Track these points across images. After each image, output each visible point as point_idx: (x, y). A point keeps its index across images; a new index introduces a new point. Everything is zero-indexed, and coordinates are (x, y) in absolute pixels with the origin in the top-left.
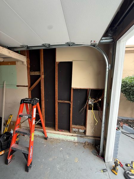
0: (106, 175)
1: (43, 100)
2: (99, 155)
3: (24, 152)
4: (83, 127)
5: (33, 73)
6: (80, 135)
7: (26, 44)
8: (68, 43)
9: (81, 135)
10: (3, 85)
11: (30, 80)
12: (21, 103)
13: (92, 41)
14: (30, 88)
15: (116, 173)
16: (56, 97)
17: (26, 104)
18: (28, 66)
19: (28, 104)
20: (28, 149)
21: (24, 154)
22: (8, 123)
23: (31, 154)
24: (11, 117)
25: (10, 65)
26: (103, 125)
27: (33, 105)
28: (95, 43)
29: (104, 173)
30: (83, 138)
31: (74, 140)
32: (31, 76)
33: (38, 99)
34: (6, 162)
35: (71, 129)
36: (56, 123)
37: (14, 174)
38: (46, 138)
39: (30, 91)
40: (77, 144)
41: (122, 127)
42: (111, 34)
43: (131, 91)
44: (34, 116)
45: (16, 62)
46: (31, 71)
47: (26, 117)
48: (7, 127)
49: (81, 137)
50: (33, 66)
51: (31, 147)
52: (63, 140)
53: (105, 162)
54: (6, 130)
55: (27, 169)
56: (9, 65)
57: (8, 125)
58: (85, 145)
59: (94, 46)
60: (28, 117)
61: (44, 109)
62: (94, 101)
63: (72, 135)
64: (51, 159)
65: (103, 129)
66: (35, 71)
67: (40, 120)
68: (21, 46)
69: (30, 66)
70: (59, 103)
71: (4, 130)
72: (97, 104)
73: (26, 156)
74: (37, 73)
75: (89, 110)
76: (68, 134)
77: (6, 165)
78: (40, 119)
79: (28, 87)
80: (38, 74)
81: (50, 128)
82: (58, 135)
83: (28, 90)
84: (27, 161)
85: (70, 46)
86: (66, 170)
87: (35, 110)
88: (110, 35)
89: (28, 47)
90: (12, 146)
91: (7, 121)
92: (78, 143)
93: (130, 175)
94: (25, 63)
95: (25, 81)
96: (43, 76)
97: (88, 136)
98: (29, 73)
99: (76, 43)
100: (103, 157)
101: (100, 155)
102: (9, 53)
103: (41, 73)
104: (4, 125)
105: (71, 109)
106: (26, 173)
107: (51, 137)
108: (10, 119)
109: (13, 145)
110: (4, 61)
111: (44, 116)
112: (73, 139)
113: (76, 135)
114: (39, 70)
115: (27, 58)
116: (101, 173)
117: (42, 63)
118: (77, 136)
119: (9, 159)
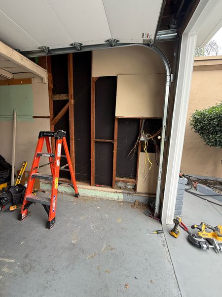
0: (161, 237)
1: (72, 139)
2: (153, 215)
3: (45, 204)
4: (133, 180)
5: (58, 97)
6: (127, 192)
7: (47, 45)
8: (108, 40)
9: (129, 192)
10: (12, 117)
11: (53, 108)
12: (39, 137)
13: (145, 36)
14: (53, 120)
15: (176, 236)
16: (92, 133)
17: (47, 137)
18: (50, 84)
19: (50, 138)
20: (50, 200)
21: (44, 206)
22: (21, 173)
23: (54, 205)
24: (24, 165)
25: (23, 84)
26: (160, 170)
27: (56, 138)
28: (148, 39)
29: (159, 235)
30: (131, 196)
31: (118, 199)
32: (54, 101)
33: (65, 132)
34: (20, 218)
35: (114, 182)
36: (92, 174)
37: (31, 230)
38: (77, 195)
39: (53, 126)
40: (122, 204)
41: (195, 187)
42: (175, 25)
43: (210, 128)
44: (59, 154)
45: (32, 79)
46: (54, 93)
47: (46, 155)
48: (19, 179)
49: (128, 193)
50: (58, 85)
51: (53, 196)
52: (102, 199)
53: (161, 223)
54: (18, 182)
55: (48, 225)
56: (21, 84)
57: (20, 176)
58: (134, 205)
59: (148, 45)
60: (49, 156)
61: (74, 154)
62: (149, 136)
63: (116, 192)
64: (82, 218)
65: (160, 176)
66: (60, 93)
67: (67, 165)
68: (39, 48)
69: (52, 85)
70: (96, 142)
71: (15, 182)
72: (153, 142)
73: (47, 208)
74: (63, 97)
75: (141, 152)
76: (110, 189)
77: (19, 222)
78: (67, 163)
79: (49, 119)
80: (65, 98)
81: (83, 183)
82: (95, 191)
83: (51, 122)
84: (49, 215)
85: (112, 46)
86: (104, 229)
87: (60, 146)
88: (173, 26)
89: (50, 51)
90: (27, 197)
91: (19, 172)
92: (123, 202)
93: (195, 237)
94: (46, 80)
95: (45, 109)
96: (72, 101)
97: (139, 193)
98: (51, 97)
99: (121, 42)
100: (159, 218)
101: (155, 215)
102: (22, 59)
103: (70, 96)
104: (15, 176)
105: (115, 152)
106: (47, 230)
107: (85, 195)
108: (24, 167)
109: (29, 196)
110: (13, 79)
111: (74, 164)
112: (116, 198)
113: (122, 191)
114: (66, 91)
115: (48, 72)
116: (153, 234)
117: (70, 80)
118: (122, 193)
119: (23, 215)
